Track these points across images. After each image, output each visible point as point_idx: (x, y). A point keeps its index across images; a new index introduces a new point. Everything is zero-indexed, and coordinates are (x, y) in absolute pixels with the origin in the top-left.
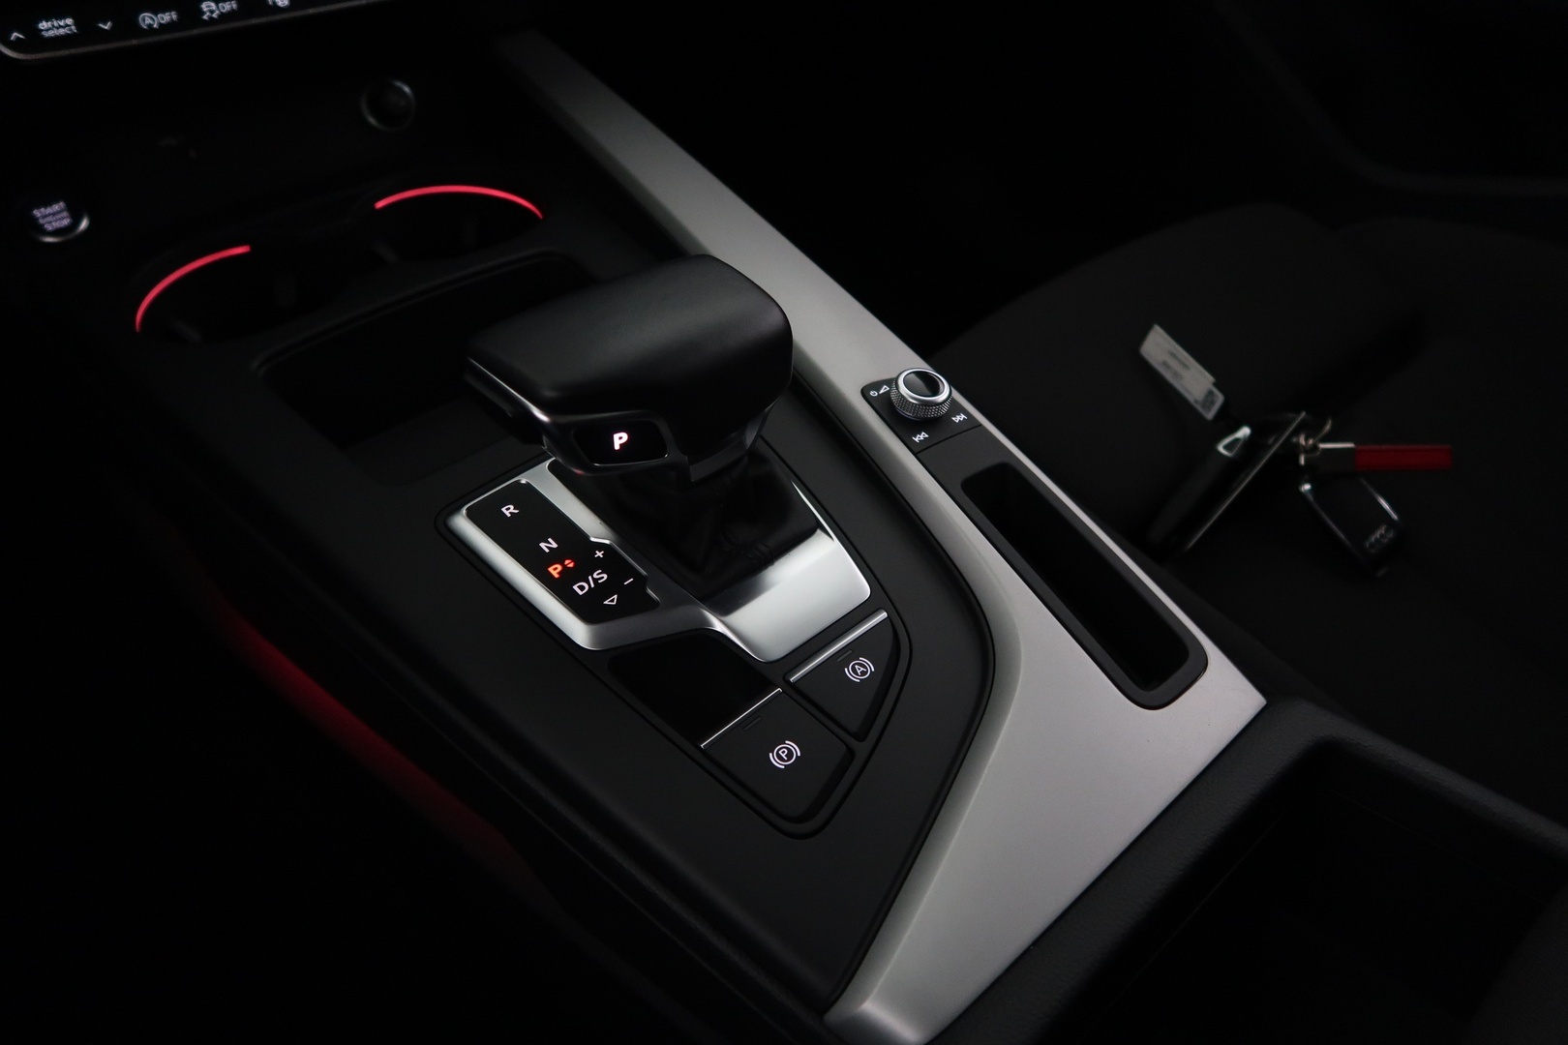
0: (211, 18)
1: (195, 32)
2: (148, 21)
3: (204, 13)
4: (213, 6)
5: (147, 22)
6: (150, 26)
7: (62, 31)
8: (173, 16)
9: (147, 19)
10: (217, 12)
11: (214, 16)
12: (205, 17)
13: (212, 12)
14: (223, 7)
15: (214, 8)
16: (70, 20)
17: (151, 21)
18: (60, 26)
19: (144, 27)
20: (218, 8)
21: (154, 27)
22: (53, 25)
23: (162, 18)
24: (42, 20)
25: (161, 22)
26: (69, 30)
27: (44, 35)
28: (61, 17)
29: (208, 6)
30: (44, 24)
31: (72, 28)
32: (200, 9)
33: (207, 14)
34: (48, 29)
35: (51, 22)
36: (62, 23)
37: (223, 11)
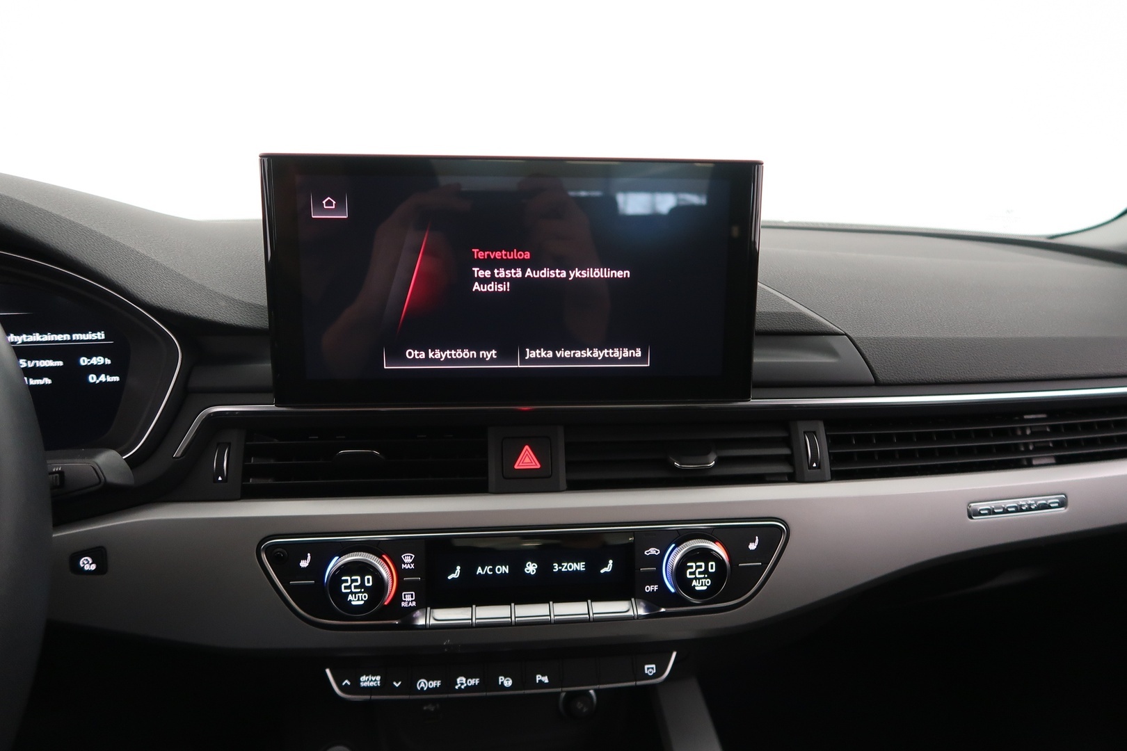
0: (460, 688)
1: (451, 696)
2: (422, 685)
3: (457, 684)
4: (464, 679)
6: (422, 688)
7: (372, 684)
8: (439, 683)
9: (423, 684)
10: (465, 685)
12: (457, 687)
13: (462, 684)
14: (470, 682)
15: (464, 682)
16: (378, 678)
17: (424, 686)
18: (372, 680)
19: (419, 689)
20: (466, 682)
21: (425, 689)
22: (368, 679)
23: (431, 684)
24: (363, 675)
25: (430, 687)
26: (377, 683)
27: (362, 684)
28: (373, 675)
29: (461, 680)
30: (363, 678)
31: (379, 682)
32: (456, 681)
33: (459, 685)
34: (365, 681)
35: (367, 678)
36: (374, 679)
37: (469, 685)
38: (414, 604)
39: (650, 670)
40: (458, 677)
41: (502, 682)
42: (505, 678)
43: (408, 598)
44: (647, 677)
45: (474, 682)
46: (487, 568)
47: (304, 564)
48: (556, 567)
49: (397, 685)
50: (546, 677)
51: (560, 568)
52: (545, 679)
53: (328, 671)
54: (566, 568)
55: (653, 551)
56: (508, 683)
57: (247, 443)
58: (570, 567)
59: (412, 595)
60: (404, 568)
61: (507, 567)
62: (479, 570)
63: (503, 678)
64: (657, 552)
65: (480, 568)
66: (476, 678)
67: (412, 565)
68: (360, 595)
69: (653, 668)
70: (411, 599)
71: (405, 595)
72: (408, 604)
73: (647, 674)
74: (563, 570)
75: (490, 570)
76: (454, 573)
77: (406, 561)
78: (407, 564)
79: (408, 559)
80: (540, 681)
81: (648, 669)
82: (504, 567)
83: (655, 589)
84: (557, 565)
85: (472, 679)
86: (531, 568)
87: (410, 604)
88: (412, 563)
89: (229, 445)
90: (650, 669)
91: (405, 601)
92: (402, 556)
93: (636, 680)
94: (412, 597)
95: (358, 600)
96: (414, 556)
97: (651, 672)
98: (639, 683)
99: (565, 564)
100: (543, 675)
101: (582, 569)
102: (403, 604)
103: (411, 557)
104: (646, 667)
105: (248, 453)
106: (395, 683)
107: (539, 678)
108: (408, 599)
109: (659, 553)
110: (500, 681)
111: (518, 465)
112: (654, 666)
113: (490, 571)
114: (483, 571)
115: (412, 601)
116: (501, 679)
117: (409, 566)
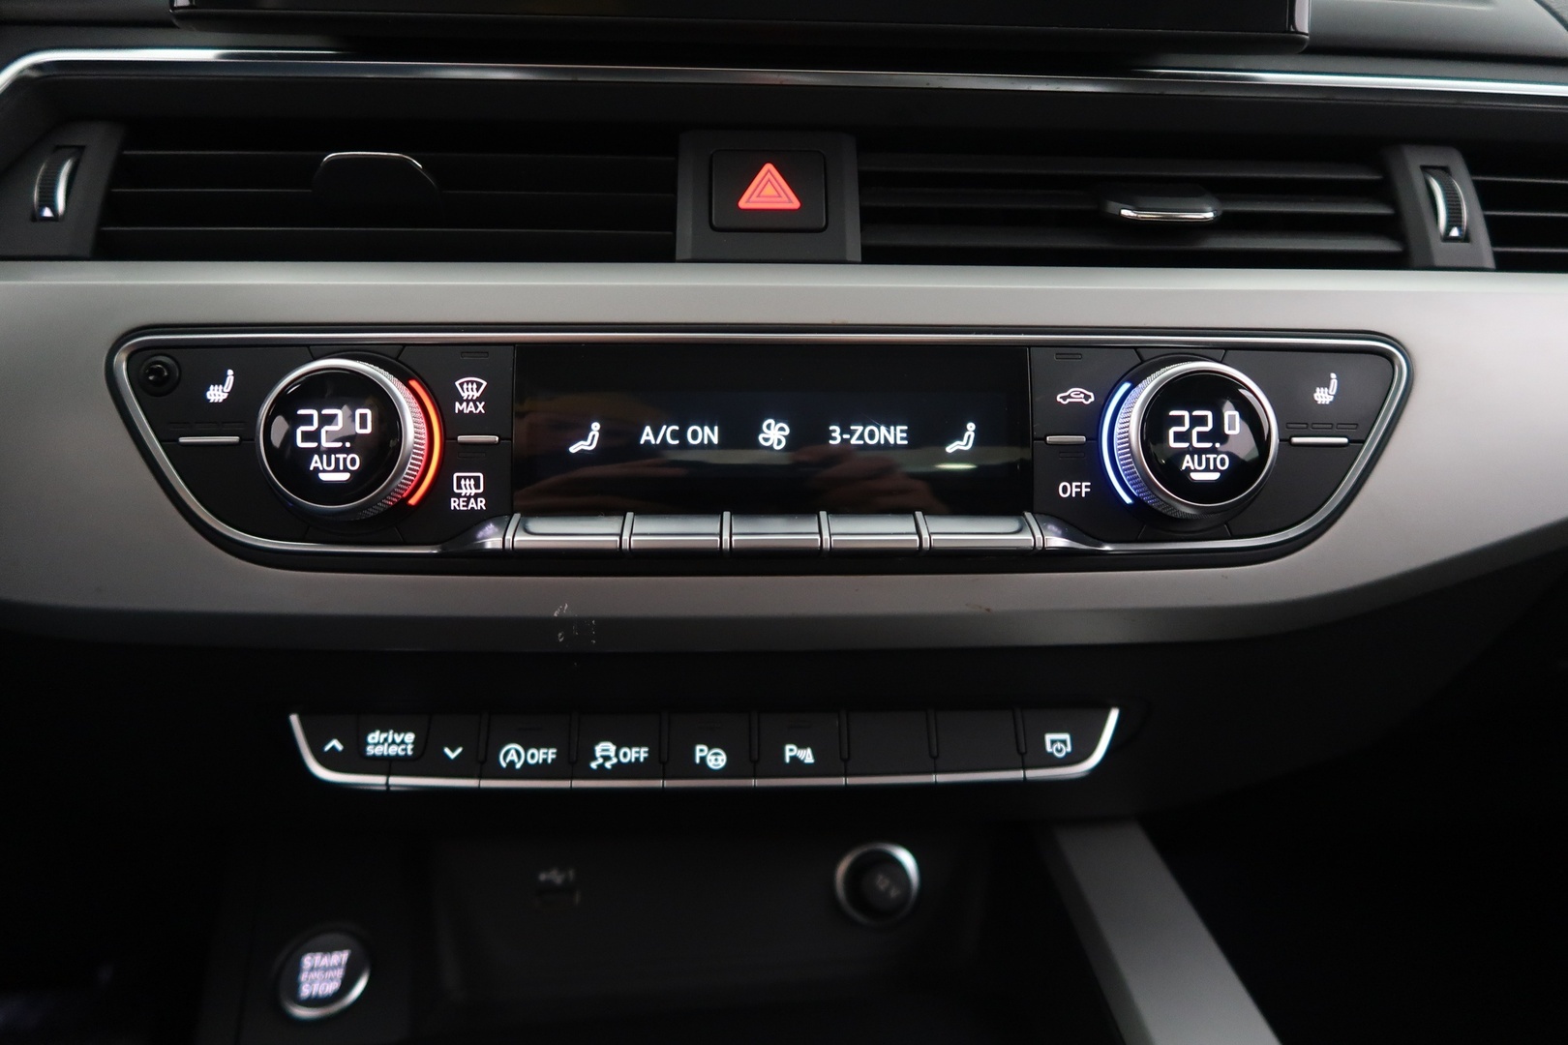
0: (601, 767)
1: (578, 784)
2: (512, 756)
3: (595, 758)
4: (611, 748)
5: (509, 759)
6: (512, 763)
7: (393, 750)
8: (550, 754)
9: (512, 754)
10: (615, 760)
11: (608, 765)
12: (594, 765)
13: (607, 758)
14: (625, 755)
15: (612, 753)
16: (410, 737)
17: (515, 758)
18: (394, 742)
19: (504, 765)
20: (617, 755)
21: (518, 766)
22: (386, 740)
23: (533, 756)
24: (373, 731)
25: (530, 761)
26: (405, 750)
27: (370, 750)
28: (398, 731)
29: (604, 749)
30: (374, 737)
31: (410, 747)
32: (593, 752)
33: (600, 761)
34: (378, 743)
35: (384, 735)
36: (398, 739)
37: (623, 760)
38: (481, 504)
39: (1059, 745)
40: (597, 743)
41: (703, 759)
42: (710, 749)
43: (468, 489)
44: (1052, 762)
45: (636, 754)
46: (667, 431)
47: (216, 394)
48: (836, 434)
49: (452, 755)
50: (809, 751)
51: (846, 436)
52: (807, 756)
53: (294, 719)
54: (861, 437)
55: (1076, 395)
56: (717, 760)
57: (125, 152)
58: (872, 435)
59: (477, 479)
60: (461, 412)
61: (716, 428)
62: (647, 435)
63: (705, 748)
64: (1087, 397)
65: (648, 429)
66: (640, 745)
67: (480, 406)
68: (341, 456)
69: (1064, 742)
70: (474, 491)
71: (459, 479)
72: (468, 502)
73: (1052, 754)
74: (854, 441)
75: (674, 435)
76: (586, 439)
77: (465, 395)
78: (468, 401)
79: (470, 391)
80: (794, 759)
81: (1053, 742)
82: (706, 428)
83: (1084, 490)
84: (837, 428)
85: (630, 748)
86: (774, 434)
87: (472, 504)
88: (479, 399)
89: (78, 152)
90: (1057, 742)
91: (459, 496)
92: (457, 383)
93: (1024, 768)
94: (477, 486)
95: (337, 470)
96: (485, 383)
97: (1059, 751)
98: (1033, 774)
99: (860, 428)
100: (801, 746)
101: (899, 442)
102: (454, 503)
103: (479, 385)
104: (1049, 737)
105: (123, 171)
106: (447, 751)
107: (790, 751)
108: (468, 491)
109: (1092, 399)
110: (698, 755)
111: (748, 201)
112: (1066, 737)
113: (673, 438)
114: (656, 438)
115: (476, 496)
116: (701, 751)
117: (471, 407)
